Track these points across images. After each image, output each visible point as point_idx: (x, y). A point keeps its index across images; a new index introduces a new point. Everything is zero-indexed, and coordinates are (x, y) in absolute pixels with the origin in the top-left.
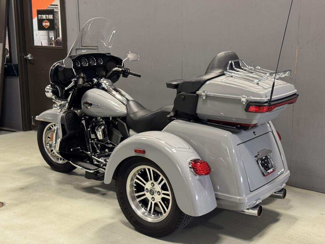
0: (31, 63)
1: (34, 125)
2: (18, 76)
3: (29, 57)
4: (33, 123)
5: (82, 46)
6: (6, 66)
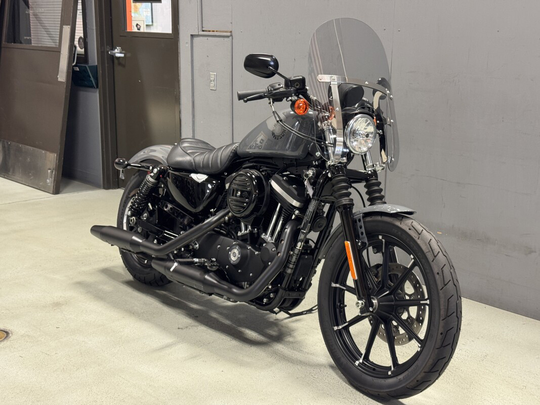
0: (120, 64)
1: (123, 178)
2: (97, 87)
3: (118, 53)
4: (122, 176)
5: (204, 29)
6: (77, 68)
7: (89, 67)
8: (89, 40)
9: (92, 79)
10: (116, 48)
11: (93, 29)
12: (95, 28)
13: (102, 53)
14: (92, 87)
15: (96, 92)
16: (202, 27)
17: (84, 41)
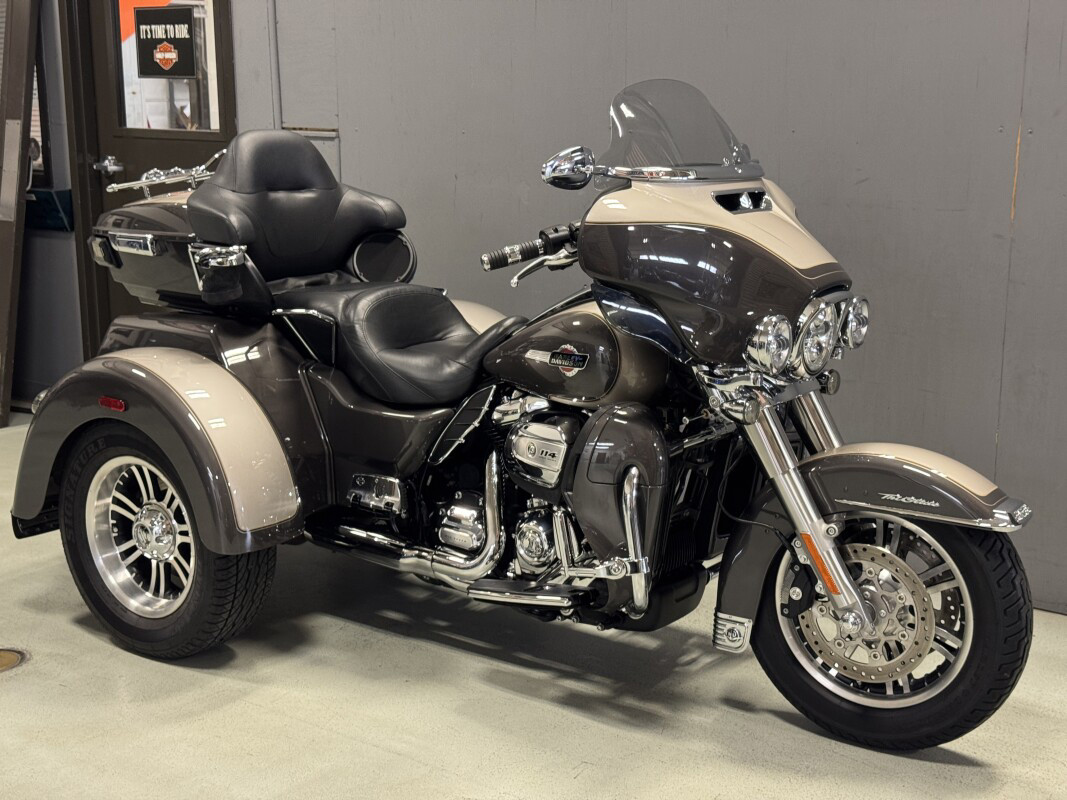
2: (72, 229)
3: (110, 165)
5: (284, 126)
6: (33, 195)
7: (58, 193)
8: (52, 144)
9: (62, 214)
10: (105, 159)
11: (60, 125)
12: (65, 121)
13: (79, 169)
14: (62, 229)
15: (70, 238)
16: (282, 122)
17: (44, 146)
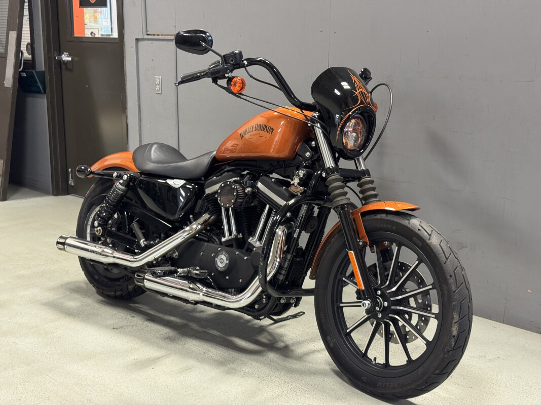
0: (67, 69)
1: (73, 184)
2: (45, 93)
3: (65, 57)
4: (71, 182)
6: (25, 74)
8: (36, 46)
9: (39, 84)
10: (63, 54)
11: (40, 35)
13: (49, 59)
14: (39, 92)
15: (44, 98)
16: (147, 31)
17: (32, 47)
